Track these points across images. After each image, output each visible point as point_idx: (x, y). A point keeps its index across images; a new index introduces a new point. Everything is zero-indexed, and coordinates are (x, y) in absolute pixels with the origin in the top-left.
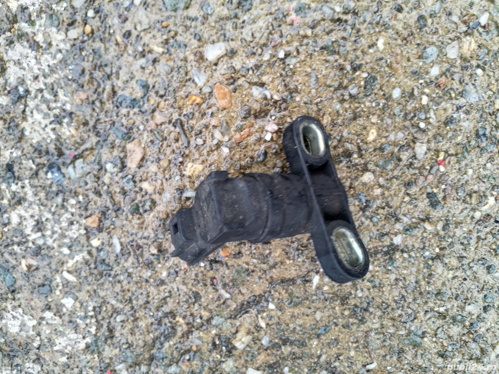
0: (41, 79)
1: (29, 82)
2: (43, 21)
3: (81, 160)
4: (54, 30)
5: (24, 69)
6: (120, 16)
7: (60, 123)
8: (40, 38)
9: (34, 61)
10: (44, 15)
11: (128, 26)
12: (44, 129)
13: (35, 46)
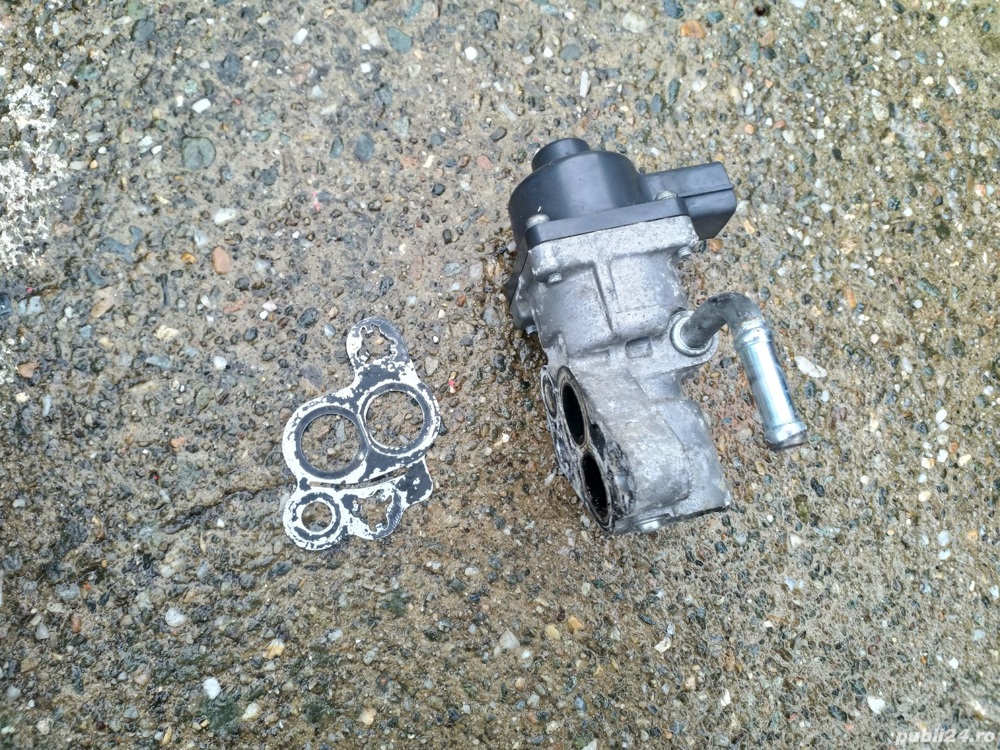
0: (25, 201)
1: (9, 202)
2: (47, 146)
3: (38, 298)
4: (57, 156)
5: (9, 187)
6: (132, 160)
7: (30, 253)
8: (38, 161)
9: (24, 182)
10: (51, 140)
11: (138, 171)
12: (7, 254)
13: (31, 167)
